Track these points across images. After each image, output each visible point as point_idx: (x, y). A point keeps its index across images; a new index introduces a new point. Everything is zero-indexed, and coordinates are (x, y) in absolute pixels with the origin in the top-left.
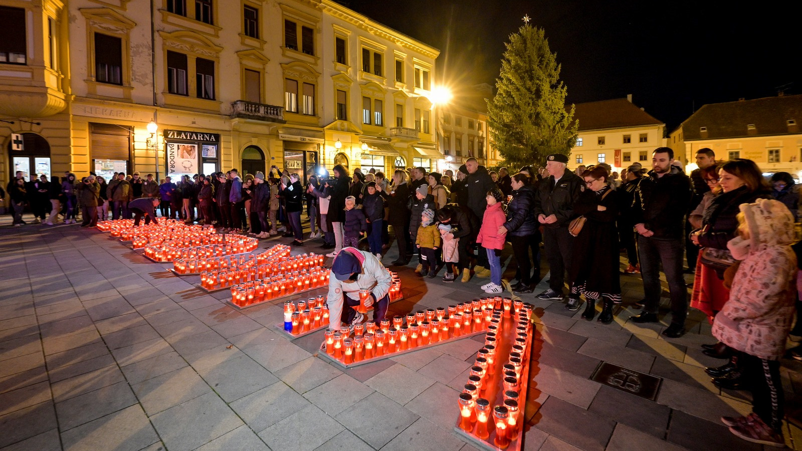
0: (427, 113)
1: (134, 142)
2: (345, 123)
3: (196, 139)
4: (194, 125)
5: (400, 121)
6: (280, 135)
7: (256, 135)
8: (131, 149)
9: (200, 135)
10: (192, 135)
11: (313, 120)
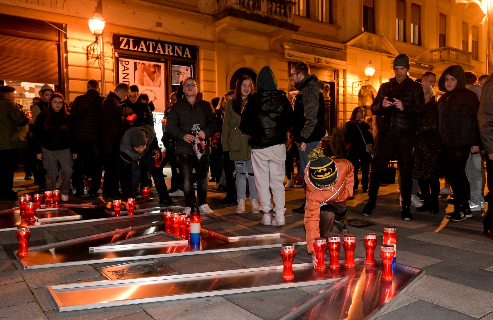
0: (477, 29)
1: (67, 52)
2: (374, 38)
3: (162, 52)
4: (159, 29)
5: (443, 39)
6: (286, 51)
7: (250, 51)
8: (62, 64)
9: (169, 47)
10: (157, 45)
11: (330, 30)
